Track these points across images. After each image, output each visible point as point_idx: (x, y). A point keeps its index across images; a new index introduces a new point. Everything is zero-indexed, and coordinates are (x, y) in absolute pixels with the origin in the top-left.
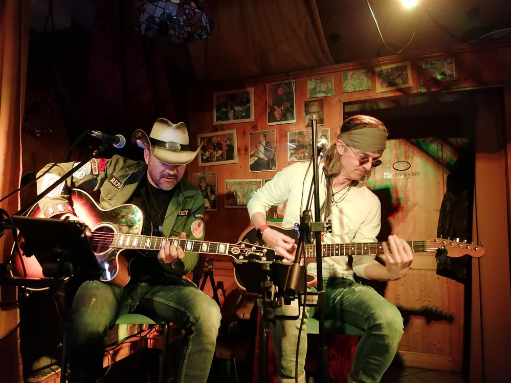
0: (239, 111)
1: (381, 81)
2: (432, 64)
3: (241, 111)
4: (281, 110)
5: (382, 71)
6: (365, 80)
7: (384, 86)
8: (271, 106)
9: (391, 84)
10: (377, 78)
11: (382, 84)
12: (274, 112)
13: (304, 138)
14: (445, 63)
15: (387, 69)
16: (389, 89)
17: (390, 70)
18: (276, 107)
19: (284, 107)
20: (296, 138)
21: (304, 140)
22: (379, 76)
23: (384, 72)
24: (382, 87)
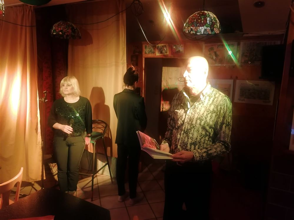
1: (158, 51)
2: (176, 46)
5: (159, 46)
6: (153, 49)
7: (159, 53)
9: (161, 53)
10: (157, 50)
11: (158, 52)
14: (180, 46)
15: (161, 46)
16: (161, 54)
17: (161, 47)
22: (158, 48)
23: (160, 47)
24: (158, 53)
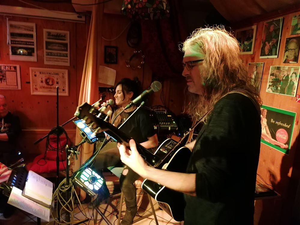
0: (246, 45)
3: (247, 45)
4: (270, 45)
8: (264, 41)
12: (265, 48)
13: (280, 73)
18: (267, 43)
19: (272, 43)
20: (275, 72)
21: (280, 74)
